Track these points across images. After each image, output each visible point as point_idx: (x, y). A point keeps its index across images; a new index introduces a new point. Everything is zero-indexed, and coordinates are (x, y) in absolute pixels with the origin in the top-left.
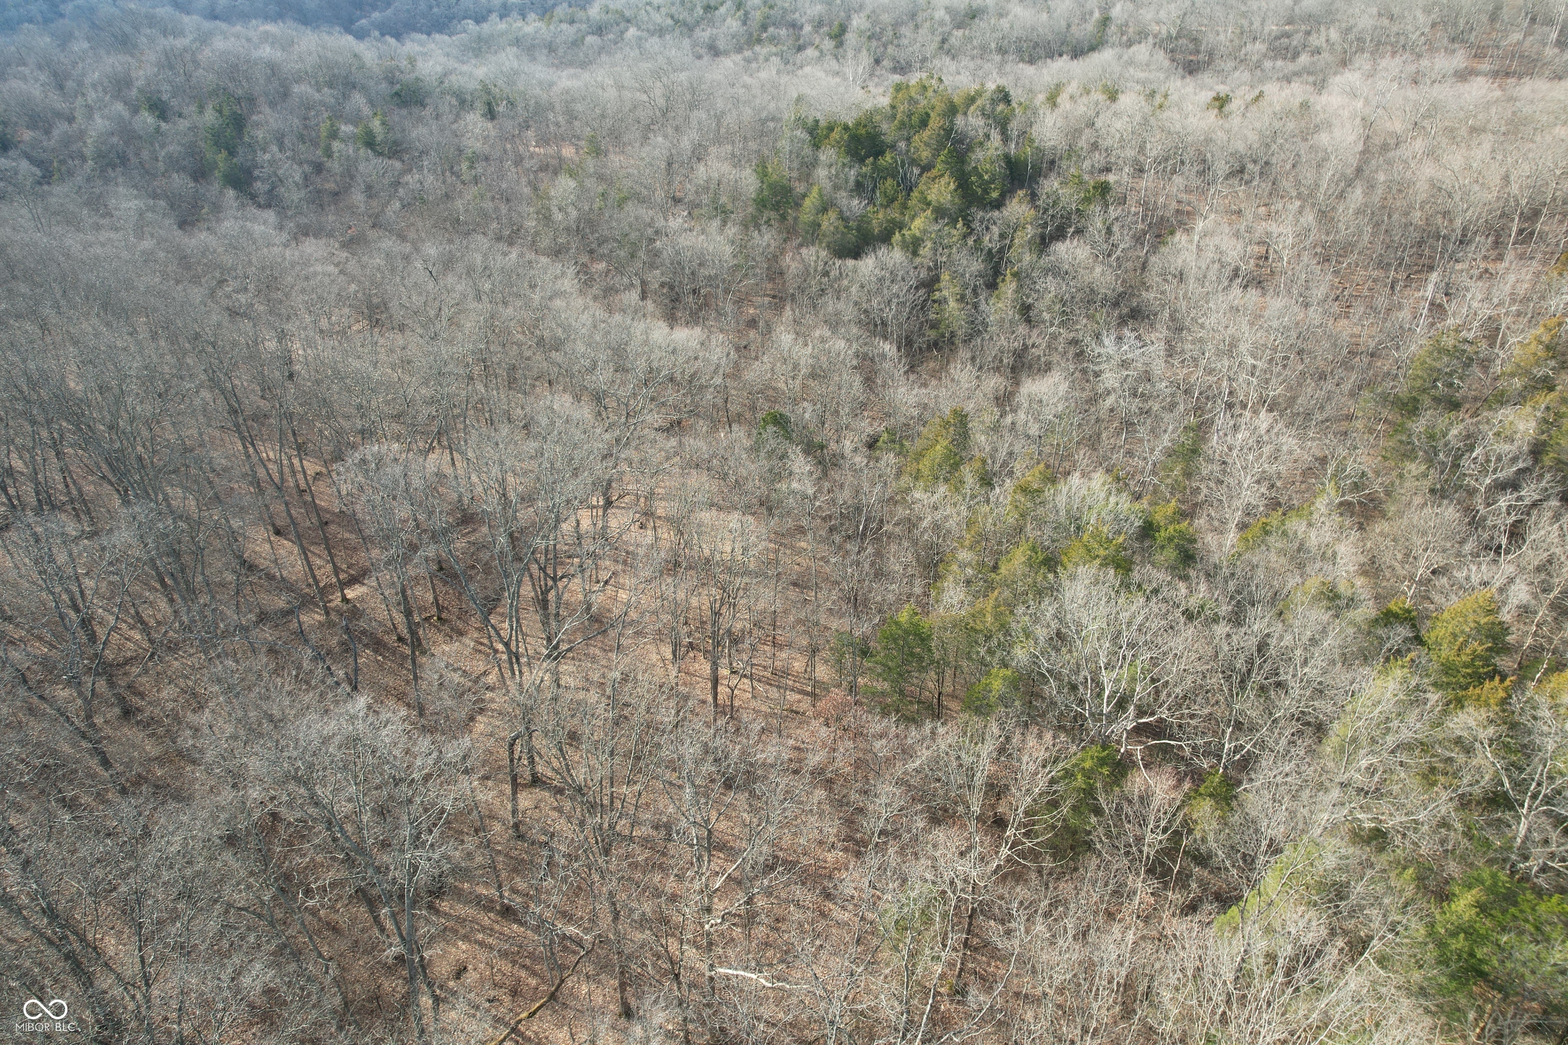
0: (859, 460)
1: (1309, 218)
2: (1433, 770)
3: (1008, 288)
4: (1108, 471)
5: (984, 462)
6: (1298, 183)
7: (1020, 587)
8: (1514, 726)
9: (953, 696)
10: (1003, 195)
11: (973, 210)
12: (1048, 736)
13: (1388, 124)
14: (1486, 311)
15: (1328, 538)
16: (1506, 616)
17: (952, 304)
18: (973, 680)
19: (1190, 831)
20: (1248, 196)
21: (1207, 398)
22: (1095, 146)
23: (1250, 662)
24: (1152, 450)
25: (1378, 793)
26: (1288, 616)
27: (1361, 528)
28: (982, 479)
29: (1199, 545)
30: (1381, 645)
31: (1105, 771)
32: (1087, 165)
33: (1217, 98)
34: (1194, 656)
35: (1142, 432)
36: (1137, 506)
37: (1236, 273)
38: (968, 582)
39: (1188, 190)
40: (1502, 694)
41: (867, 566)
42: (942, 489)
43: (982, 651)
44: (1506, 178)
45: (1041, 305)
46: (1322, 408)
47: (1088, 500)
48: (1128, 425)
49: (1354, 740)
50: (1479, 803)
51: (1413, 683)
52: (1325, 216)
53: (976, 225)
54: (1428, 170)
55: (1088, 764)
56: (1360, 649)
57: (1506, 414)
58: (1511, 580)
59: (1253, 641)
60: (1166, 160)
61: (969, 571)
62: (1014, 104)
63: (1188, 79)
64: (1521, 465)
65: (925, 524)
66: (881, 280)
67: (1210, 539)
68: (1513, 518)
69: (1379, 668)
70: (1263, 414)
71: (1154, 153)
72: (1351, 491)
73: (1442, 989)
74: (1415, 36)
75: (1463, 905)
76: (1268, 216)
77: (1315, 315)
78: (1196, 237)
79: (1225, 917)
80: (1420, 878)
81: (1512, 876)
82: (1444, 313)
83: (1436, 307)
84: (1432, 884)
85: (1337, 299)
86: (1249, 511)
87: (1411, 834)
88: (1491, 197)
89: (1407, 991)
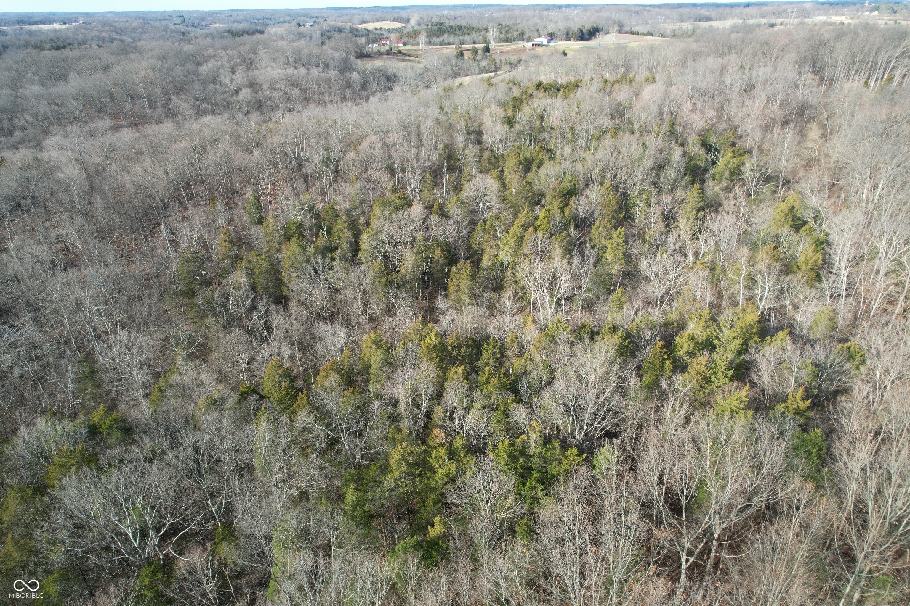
1: (79, 220)
2: (303, 449)
4: (43, 413)
6: (61, 203)
8: (318, 408)
12: (112, 589)
13: (92, 160)
14: (195, 236)
15: (193, 376)
16: (287, 365)
19: (226, 566)
20: (33, 218)
21: (82, 339)
23: (196, 461)
24: (66, 385)
25: (290, 476)
26: (199, 425)
27: (205, 362)
29: (130, 420)
30: (249, 410)
31: (160, 576)
34: (166, 479)
35: (52, 379)
36: (77, 422)
37: (53, 264)
40: (306, 398)
44: (166, 172)
47: (42, 438)
48: (39, 379)
49: (266, 461)
50: (327, 449)
51: (272, 418)
52: (88, 216)
54: (128, 178)
55: (147, 582)
56: (242, 418)
57: (232, 278)
58: (279, 348)
59: (190, 450)
64: (251, 297)
67: (134, 413)
68: (263, 322)
69: (254, 421)
70: (120, 332)
72: (190, 347)
73: (365, 536)
74: (77, 113)
75: (351, 496)
76: (54, 226)
77: (115, 269)
78: (13, 253)
79: (270, 590)
80: (329, 498)
81: (355, 469)
82: (178, 243)
83: (172, 242)
84: (334, 497)
85: (122, 256)
86: (145, 386)
87: (314, 483)
88: (165, 183)
89: (355, 548)
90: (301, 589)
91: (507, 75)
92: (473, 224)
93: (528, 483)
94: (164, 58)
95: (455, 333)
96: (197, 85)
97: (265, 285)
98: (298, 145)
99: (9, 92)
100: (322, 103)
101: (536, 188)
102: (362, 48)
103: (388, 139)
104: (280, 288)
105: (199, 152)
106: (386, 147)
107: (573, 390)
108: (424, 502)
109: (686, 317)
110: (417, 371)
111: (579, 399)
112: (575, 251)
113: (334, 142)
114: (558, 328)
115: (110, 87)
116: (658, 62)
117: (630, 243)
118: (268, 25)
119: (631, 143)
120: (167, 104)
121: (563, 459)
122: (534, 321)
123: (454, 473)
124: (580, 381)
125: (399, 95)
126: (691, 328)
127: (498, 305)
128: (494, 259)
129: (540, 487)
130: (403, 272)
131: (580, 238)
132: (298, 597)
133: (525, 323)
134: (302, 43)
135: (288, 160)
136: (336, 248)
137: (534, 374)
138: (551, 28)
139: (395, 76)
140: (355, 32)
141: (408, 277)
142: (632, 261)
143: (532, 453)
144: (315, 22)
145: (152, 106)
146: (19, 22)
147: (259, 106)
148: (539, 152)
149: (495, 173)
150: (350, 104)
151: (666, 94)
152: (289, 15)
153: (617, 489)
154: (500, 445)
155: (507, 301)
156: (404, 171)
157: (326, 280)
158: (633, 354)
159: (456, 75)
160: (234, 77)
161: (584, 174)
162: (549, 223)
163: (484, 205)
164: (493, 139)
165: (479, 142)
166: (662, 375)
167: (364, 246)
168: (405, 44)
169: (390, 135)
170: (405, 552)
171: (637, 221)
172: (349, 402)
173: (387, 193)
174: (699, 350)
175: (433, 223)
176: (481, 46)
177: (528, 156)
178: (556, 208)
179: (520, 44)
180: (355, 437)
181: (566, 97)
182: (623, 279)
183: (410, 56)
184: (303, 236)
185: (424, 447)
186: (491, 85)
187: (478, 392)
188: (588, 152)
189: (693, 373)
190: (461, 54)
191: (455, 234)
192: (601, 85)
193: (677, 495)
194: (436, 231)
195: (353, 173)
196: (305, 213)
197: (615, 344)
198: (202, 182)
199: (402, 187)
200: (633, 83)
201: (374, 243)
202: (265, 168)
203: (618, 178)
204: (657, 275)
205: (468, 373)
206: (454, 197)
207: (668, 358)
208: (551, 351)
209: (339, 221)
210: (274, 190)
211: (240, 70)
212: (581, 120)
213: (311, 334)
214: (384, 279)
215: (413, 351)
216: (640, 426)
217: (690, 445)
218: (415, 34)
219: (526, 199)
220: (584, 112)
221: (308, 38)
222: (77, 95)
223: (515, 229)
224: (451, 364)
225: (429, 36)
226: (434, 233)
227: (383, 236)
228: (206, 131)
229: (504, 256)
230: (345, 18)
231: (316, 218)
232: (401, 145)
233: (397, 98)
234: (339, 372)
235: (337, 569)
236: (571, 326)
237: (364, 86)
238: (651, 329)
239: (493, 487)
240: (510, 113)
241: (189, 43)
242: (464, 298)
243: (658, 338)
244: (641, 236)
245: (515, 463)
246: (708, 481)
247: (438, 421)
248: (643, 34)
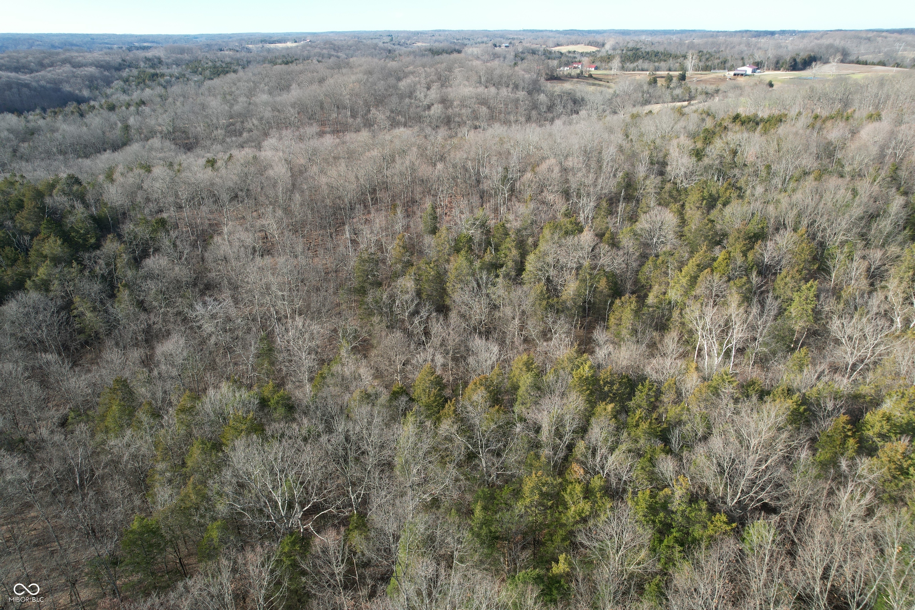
0: (58, 437)
1: (280, 213)
2: (442, 457)
3: (124, 294)
4: (228, 379)
5: (150, 404)
6: (267, 197)
7: (204, 468)
8: (462, 420)
9: (190, 555)
10: (98, 240)
11: (81, 253)
12: (259, 549)
13: (298, 161)
14: (374, 238)
15: (353, 368)
16: (439, 372)
17: (88, 314)
18: (198, 538)
19: (355, 553)
20: (245, 208)
21: (266, 320)
22: (148, 200)
23: (345, 449)
24: (248, 359)
25: (426, 481)
26: (352, 416)
27: (366, 357)
28: (153, 415)
29: (293, 399)
30: (398, 409)
31: (298, 547)
32: (147, 211)
33: (208, 161)
35: (238, 350)
36: (252, 393)
37: (254, 250)
38: (170, 481)
39: (211, 212)
40: (452, 408)
41: (93, 506)
42: (129, 432)
43: (197, 518)
44: (357, 177)
45: (149, 299)
46: (324, 305)
47: (224, 401)
48: (229, 349)
49: (406, 462)
50: (465, 462)
51: (418, 421)
52: (287, 211)
53: (87, 262)
54: (324, 180)
55: (286, 550)
56: (391, 416)
57: (401, 282)
58: (434, 355)
59: (342, 437)
60: (193, 199)
61: (168, 474)
62: (85, 184)
63: (189, 154)
64: (416, 302)
65: (125, 458)
66: (27, 314)
67: (298, 394)
68: (423, 327)
69: (401, 422)
70: (297, 318)
71: (185, 196)
72: (354, 341)
73: (488, 556)
74: (293, 119)
75: (478, 512)
76: (259, 217)
77: (302, 260)
78: (226, 237)
79: (390, 587)
80: (458, 510)
81: (489, 487)
82: (358, 243)
83: (353, 241)
84: (464, 510)
85: (309, 249)
86: (311, 370)
87: (447, 493)
88: (354, 186)
89: (475, 566)
90: (419, 593)
91: (701, 105)
92: (644, 257)
93: (666, 541)
94: (370, 73)
95: (609, 368)
96: (395, 99)
97: (429, 293)
98: (479, 162)
99: (245, 99)
100: (507, 122)
101: (718, 227)
102: (553, 70)
103: (567, 163)
104: (443, 297)
105: (387, 161)
106: (565, 170)
107: (731, 450)
108: (551, 535)
109: (884, 393)
110: (565, 401)
111: (737, 461)
112: (755, 300)
113: (513, 162)
114: (723, 380)
115: (322, 97)
116: (888, 97)
117: (822, 298)
118: (466, 45)
119: (838, 188)
120: (366, 115)
121: (709, 523)
122: (697, 368)
123: (588, 513)
124: (740, 442)
125: (584, 119)
126: (888, 406)
127: (659, 346)
128: (661, 296)
129: (678, 548)
130: (564, 297)
131: (762, 286)
132: (415, 601)
133: (687, 369)
134: (496, 63)
135: (467, 175)
136: (502, 266)
137: (689, 426)
138: (758, 56)
139: (583, 99)
140: (548, 55)
141: (569, 304)
142: (822, 319)
143: (675, 510)
144: (510, 43)
145: (354, 116)
146: (262, 41)
147: (448, 121)
148: (727, 189)
149: (675, 206)
150: (534, 125)
151: (892, 134)
152: (487, 36)
153: (769, 571)
154: (640, 494)
155: (670, 343)
156: (579, 196)
157: (488, 295)
158: (808, 423)
159: (647, 102)
160: (428, 92)
161: (776, 217)
162: (728, 266)
163: (658, 239)
164: (677, 171)
165: (662, 173)
166: (842, 454)
167: (529, 267)
168: (596, 68)
169: (570, 159)
170: (525, 582)
171: (833, 275)
172: (493, 420)
173: (559, 216)
174: (896, 434)
175: (602, 252)
176: (677, 73)
177: (714, 192)
178: (738, 250)
179: (720, 73)
180: (493, 455)
181: (765, 132)
182: (807, 337)
183: (600, 80)
184: (472, 250)
185: (560, 480)
186: (682, 114)
187: (625, 434)
188: (783, 194)
189: (885, 459)
190: (654, 81)
191: (624, 265)
192: (810, 121)
193: (845, 597)
194: (604, 260)
195: (528, 194)
196: (476, 229)
197: (788, 409)
198: (387, 189)
199: (575, 212)
200: (851, 121)
201: (539, 265)
202: (445, 181)
203: (816, 225)
204: (850, 338)
205: (617, 412)
206: (627, 229)
207: (853, 436)
208: (712, 403)
209: (508, 240)
210: (450, 203)
211: (435, 86)
212: (780, 158)
213: (466, 346)
214: (544, 303)
215: (563, 380)
216: (806, 506)
217: (870, 544)
218: (609, 58)
219: (706, 237)
220: (785, 149)
221: (502, 59)
222: (295, 103)
223: (690, 267)
224: (601, 399)
225: (623, 61)
226: (601, 262)
227: (550, 259)
228: (397, 142)
229: (674, 295)
230: (540, 40)
231: (486, 234)
232: (580, 170)
233: (582, 122)
234: (487, 388)
235: (456, 582)
236: (739, 379)
237: (550, 108)
238: (835, 399)
239: (627, 537)
240: (699, 145)
241: (393, 60)
242: (625, 333)
243: (842, 411)
244: (837, 293)
245: (654, 515)
246: (890, 592)
247: (579, 456)
248: (873, 64)
